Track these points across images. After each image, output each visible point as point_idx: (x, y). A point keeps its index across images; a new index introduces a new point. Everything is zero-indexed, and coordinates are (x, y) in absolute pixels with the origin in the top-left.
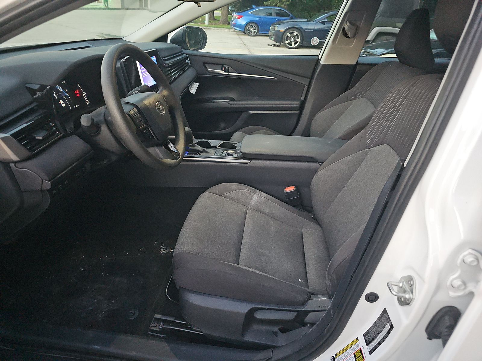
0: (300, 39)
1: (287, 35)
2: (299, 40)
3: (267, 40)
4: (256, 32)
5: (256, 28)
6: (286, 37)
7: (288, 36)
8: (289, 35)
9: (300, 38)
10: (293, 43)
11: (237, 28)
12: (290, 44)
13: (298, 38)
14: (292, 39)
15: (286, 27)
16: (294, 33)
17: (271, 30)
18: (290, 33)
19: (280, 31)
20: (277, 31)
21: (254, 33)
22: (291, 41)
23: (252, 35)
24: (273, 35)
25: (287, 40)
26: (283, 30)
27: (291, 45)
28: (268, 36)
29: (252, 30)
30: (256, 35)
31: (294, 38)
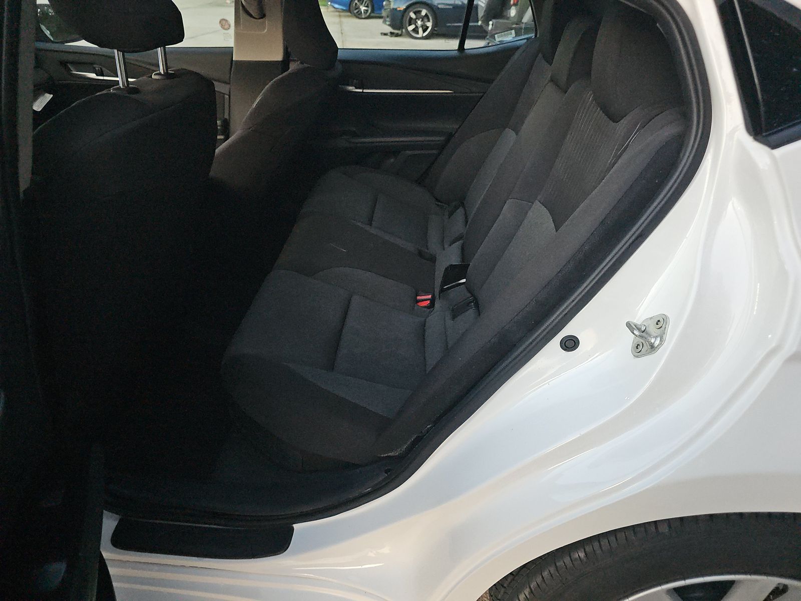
0: (433, 23)
1: (408, 17)
2: (430, 24)
3: (380, 26)
4: (369, 11)
5: (370, 6)
6: (408, 19)
7: (411, 18)
8: (413, 15)
9: (431, 21)
10: (420, 30)
11: (336, 6)
12: (416, 30)
13: (429, 21)
14: (419, 23)
15: (406, 3)
16: (421, 11)
17: (385, 8)
18: (415, 13)
19: (398, 9)
20: (393, 9)
21: (367, 13)
22: (417, 27)
23: (363, 17)
24: (388, 17)
25: (410, 25)
26: (403, 7)
27: (418, 33)
28: (381, 17)
29: (363, 8)
30: (369, 17)
31: (422, 21)
